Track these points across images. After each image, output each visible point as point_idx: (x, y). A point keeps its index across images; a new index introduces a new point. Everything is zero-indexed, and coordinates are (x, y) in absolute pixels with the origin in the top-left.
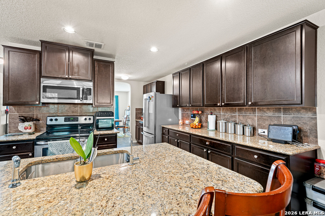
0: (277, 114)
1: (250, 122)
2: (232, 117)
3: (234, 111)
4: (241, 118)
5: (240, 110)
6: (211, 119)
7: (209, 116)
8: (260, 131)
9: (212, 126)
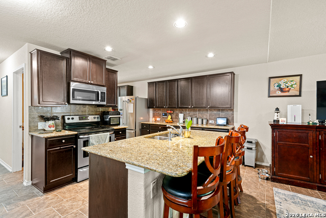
0: (218, 113)
1: (205, 117)
2: (194, 114)
3: (195, 111)
4: (200, 115)
5: (199, 110)
6: (181, 116)
7: (180, 114)
8: (210, 122)
9: (181, 120)
